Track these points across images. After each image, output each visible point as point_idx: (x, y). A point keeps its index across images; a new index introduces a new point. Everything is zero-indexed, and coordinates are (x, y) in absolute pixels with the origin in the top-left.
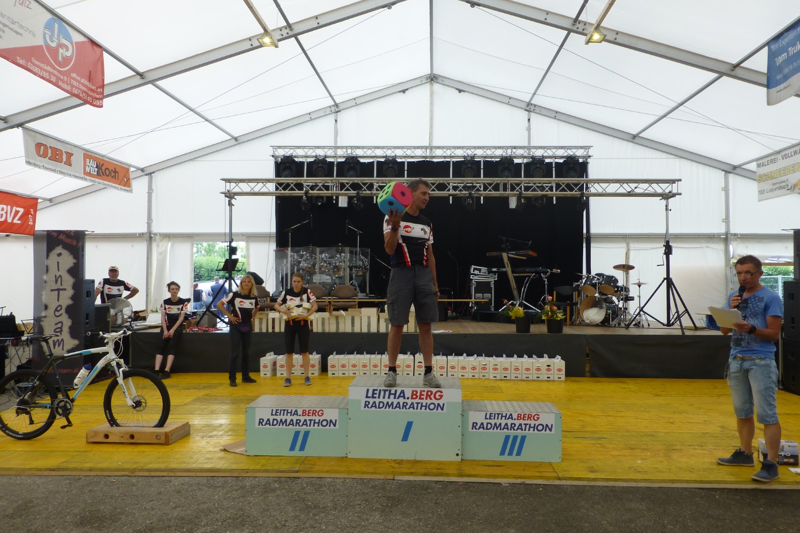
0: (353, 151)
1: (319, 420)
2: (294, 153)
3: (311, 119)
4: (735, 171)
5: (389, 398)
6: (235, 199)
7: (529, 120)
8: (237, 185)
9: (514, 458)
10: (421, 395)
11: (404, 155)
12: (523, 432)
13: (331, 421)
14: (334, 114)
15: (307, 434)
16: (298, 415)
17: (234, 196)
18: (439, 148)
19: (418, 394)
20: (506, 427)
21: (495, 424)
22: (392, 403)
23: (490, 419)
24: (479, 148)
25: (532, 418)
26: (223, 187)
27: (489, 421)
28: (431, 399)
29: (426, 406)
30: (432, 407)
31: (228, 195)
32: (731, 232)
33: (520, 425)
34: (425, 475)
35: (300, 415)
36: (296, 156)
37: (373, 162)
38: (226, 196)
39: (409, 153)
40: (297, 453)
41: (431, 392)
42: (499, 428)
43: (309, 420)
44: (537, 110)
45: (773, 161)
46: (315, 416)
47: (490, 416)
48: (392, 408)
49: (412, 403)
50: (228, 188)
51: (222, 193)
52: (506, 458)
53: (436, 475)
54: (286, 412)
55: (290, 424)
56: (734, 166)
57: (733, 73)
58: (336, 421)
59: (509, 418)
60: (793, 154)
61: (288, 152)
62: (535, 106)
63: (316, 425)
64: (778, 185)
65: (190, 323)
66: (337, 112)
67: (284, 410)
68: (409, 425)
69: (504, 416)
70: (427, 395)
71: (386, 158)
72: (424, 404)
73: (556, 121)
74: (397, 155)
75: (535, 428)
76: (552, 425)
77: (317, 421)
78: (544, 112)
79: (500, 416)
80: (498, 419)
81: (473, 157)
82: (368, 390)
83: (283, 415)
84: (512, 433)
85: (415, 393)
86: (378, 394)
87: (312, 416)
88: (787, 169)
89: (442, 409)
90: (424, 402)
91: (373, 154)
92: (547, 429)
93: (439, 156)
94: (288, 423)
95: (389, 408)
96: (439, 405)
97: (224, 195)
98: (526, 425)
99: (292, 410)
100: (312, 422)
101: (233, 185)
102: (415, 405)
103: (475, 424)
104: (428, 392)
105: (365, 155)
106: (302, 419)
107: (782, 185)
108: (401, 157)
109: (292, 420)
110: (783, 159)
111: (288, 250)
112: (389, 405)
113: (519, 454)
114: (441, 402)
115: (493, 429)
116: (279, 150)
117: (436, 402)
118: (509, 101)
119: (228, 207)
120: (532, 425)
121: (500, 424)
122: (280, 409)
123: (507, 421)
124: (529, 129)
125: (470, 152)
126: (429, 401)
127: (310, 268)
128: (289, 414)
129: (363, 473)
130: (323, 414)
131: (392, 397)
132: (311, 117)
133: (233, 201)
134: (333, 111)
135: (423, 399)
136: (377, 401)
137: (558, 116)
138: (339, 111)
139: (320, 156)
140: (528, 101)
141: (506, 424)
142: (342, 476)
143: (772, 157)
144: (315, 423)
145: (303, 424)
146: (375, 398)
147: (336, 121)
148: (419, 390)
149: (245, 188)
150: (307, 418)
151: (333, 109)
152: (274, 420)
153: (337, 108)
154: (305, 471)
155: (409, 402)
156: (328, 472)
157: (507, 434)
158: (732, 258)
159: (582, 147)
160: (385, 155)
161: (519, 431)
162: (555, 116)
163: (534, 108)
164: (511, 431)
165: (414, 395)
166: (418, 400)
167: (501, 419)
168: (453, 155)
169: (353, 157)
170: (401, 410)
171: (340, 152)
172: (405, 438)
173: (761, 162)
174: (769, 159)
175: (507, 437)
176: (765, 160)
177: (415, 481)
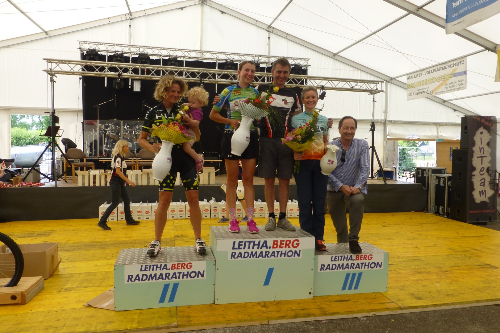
0: (144, 50)
1: (188, 272)
2: (97, 47)
3: (110, 23)
4: (391, 81)
5: (253, 248)
6: (56, 77)
7: (269, 38)
8: (58, 65)
9: (353, 291)
10: (281, 244)
11: (183, 55)
12: (360, 269)
13: (199, 272)
14: (128, 21)
15: (176, 286)
16: (167, 269)
17: (55, 74)
18: (209, 52)
19: (279, 244)
20: (347, 267)
21: (339, 265)
22: (256, 253)
23: (335, 260)
24: (237, 54)
25: (367, 258)
26: (45, 65)
27: (334, 263)
28: (289, 247)
29: (285, 254)
30: (290, 254)
31: (50, 73)
32: (388, 119)
33: (358, 264)
34: (296, 316)
35: (169, 269)
36: (98, 50)
37: (160, 60)
38: (49, 74)
39: (186, 54)
40: (166, 304)
41: (290, 241)
42: (342, 268)
43: (178, 273)
44: (275, 31)
45: (419, 75)
46: (184, 268)
47: (335, 258)
48: (256, 257)
49: (274, 252)
50: (50, 67)
51: (45, 71)
52: (347, 292)
53: (305, 317)
54: (155, 267)
55: (159, 278)
56: (391, 78)
57: (418, 13)
58: (204, 272)
59: (350, 259)
60: (433, 71)
61: (92, 47)
62: (273, 29)
63: (185, 277)
64: (421, 91)
65: (17, 179)
66: (131, 19)
67: (153, 266)
68: (271, 271)
69: (346, 258)
70: (286, 244)
71: (170, 57)
72: (283, 252)
73: (286, 40)
74: (178, 55)
75: (369, 265)
76: (381, 263)
77: (186, 273)
78: (279, 33)
79: (343, 258)
80: (341, 260)
81: (233, 61)
82: (234, 242)
83: (153, 270)
84: (352, 271)
85: (276, 243)
86: (243, 245)
87: (181, 269)
88: (428, 80)
89: (299, 255)
90: (284, 250)
91: (159, 54)
92: (378, 266)
93: (207, 58)
94: (157, 277)
95: (253, 257)
96: (296, 252)
97: (46, 72)
98: (362, 264)
99: (161, 265)
100: (181, 275)
101: (54, 65)
102: (276, 253)
103: (323, 266)
104: (287, 241)
105: (154, 53)
106: (172, 272)
107: (424, 90)
108: (180, 57)
109: (161, 274)
110: (426, 74)
111: (97, 122)
112: (253, 255)
113: (356, 288)
114: (297, 250)
115: (337, 269)
116: (84, 45)
117: (294, 250)
118: (256, 23)
119: (50, 83)
120: (367, 264)
121: (343, 265)
122: (149, 265)
123: (348, 262)
124: (269, 44)
125: (230, 57)
126: (288, 249)
127: (114, 136)
128: (158, 269)
129: (240, 321)
130: (191, 266)
131: (256, 247)
132: (110, 22)
133: (54, 78)
134: (128, 18)
135: (283, 247)
136: (243, 251)
137: (288, 37)
138: (133, 19)
139: (118, 51)
140: (269, 24)
141: (348, 264)
142: (221, 326)
143: (418, 73)
144: (184, 275)
145: (172, 277)
146: (241, 249)
147: (130, 26)
148: (279, 240)
149: (65, 67)
150: (176, 271)
151: (128, 17)
152: (143, 275)
153: (131, 16)
154: (184, 326)
155: (271, 251)
156: (207, 324)
157: (348, 273)
158: (388, 135)
159: (304, 59)
160: (168, 54)
161: (357, 269)
162: (286, 37)
163: (273, 30)
164: (351, 270)
165: (275, 244)
166: (278, 249)
167: (344, 260)
168: (218, 58)
169: (144, 54)
170: (264, 258)
171: (133, 50)
172: (267, 283)
173: (410, 76)
174: (416, 74)
175: (348, 275)
176: (413, 75)
177: (288, 324)
